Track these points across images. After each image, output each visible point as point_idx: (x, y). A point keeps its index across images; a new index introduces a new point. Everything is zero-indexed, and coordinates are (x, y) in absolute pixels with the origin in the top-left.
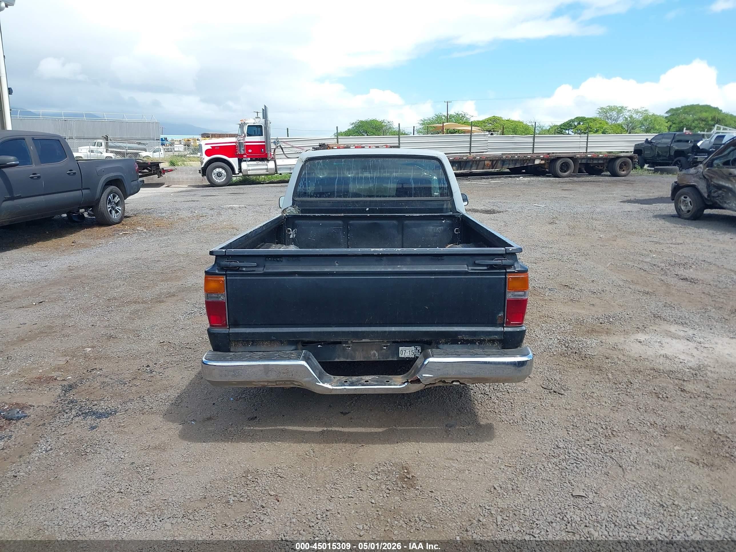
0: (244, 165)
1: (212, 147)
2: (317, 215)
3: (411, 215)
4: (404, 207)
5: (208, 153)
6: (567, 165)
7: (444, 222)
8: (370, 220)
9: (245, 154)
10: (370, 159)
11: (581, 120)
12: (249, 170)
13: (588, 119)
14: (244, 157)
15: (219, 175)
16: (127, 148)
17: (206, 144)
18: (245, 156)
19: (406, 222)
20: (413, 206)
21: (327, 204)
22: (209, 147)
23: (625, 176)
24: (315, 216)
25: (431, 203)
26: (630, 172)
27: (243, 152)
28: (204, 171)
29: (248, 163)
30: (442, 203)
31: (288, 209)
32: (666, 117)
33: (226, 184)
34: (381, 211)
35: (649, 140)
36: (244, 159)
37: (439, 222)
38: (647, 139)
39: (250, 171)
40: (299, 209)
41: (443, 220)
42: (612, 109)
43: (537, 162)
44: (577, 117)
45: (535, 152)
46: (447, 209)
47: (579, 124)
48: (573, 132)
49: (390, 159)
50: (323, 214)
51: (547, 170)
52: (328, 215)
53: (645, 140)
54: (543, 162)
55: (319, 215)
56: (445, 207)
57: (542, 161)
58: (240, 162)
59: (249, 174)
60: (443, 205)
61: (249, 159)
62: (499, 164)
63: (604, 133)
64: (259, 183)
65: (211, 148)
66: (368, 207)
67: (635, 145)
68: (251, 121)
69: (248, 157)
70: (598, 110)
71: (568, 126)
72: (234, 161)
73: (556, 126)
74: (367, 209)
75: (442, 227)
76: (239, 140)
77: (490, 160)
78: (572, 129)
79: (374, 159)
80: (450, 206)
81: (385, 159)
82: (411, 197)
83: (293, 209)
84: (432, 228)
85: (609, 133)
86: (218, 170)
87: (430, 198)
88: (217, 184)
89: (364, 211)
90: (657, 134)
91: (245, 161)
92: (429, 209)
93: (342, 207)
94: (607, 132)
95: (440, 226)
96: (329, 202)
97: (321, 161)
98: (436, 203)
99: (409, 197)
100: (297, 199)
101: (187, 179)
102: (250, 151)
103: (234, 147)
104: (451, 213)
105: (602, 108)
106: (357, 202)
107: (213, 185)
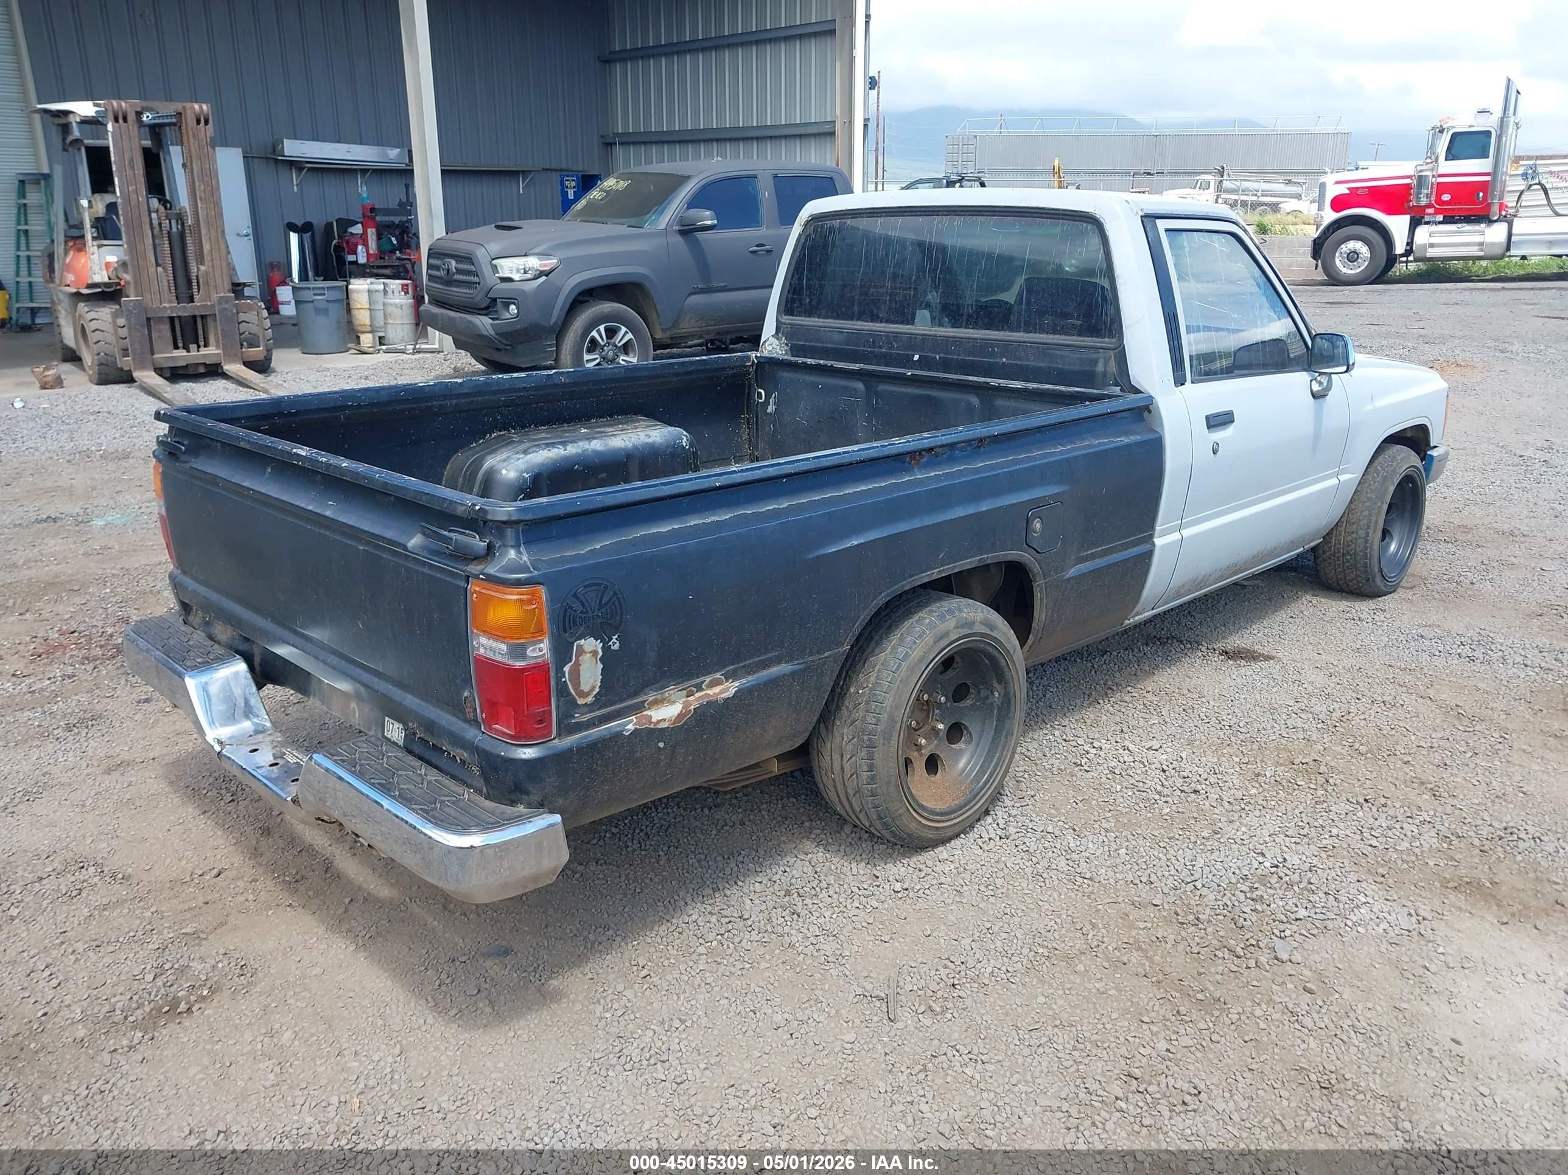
0: (1422, 235)
1: (1349, 189)
3: (1003, 382)
4: (1000, 360)
5: (1338, 204)
8: (919, 387)
9: (1429, 206)
12: (1432, 246)
14: (1428, 214)
15: (1353, 256)
16: (1259, 194)
17: (1338, 183)
18: (1430, 211)
19: (999, 403)
20: (1019, 360)
22: (1343, 189)
27: (1424, 201)
28: (1318, 248)
29: (1434, 228)
30: (1094, 356)
33: (1366, 279)
34: (946, 365)
36: (1427, 218)
39: (1436, 249)
40: (787, 344)
46: (1105, 374)
49: (980, 218)
50: (822, 362)
55: (817, 362)
56: (1100, 368)
58: (1415, 224)
59: (1428, 255)
60: (1095, 362)
61: (1440, 218)
64: (1467, 279)
65: (1347, 192)
66: (918, 351)
68: (1465, 121)
69: (1437, 212)
72: (1398, 225)
74: (916, 358)
76: (1421, 171)
80: (1113, 367)
81: (968, 218)
82: (1018, 331)
83: (777, 342)
86: (1352, 245)
87: (1063, 337)
88: (1344, 279)
89: (907, 362)
91: (1428, 223)
92: (1057, 370)
93: (864, 346)
98: (1075, 355)
99: (1012, 330)
100: (784, 319)
101: (1290, 265)
102: (1446, 197)
103: (1408, 187)
104: (1116, 391)
107: (1334, 280)
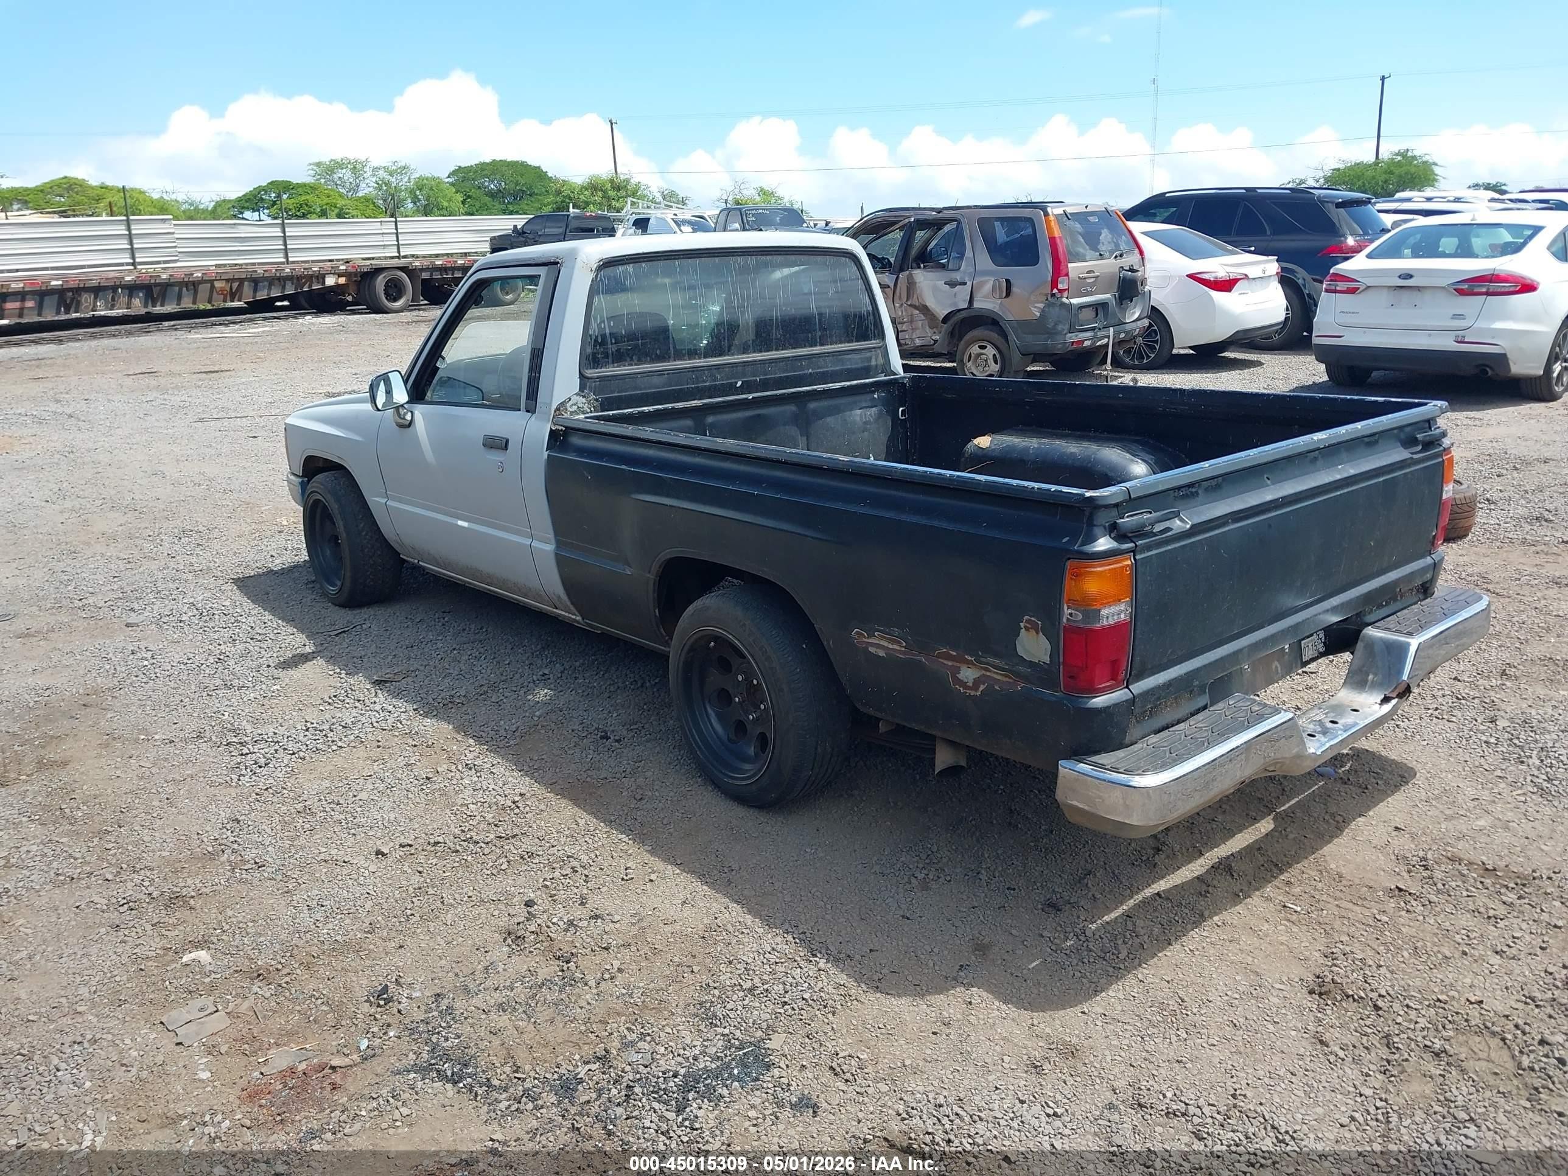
2: (646, 409)
4: (806, 371)
6: (396, 286)
7: (876, 396)
10: (732, 260)
11: (284, 187)
13: (299, 185)
19: (812, 405)
20: (821, 368)
21: (656, 380)
23: (512, 303)
24: (642, 412)
25: (849, 356)
26: (519, 295)
30: (869, 355)
31: (571, 403)
32: (452, 184)
34: (765, 385)
35: (519, 227)
37: (868, 397)
38: (515, 226)
40: (596, 400)
41: (874, 392)
42: (339, 165)
43: (330, 281)
44: (272, 182)
45: (291, 259)
46: (877, 367)
47: (279, 196)
48: (269, 216)
49: (768, 257)
50: (660, 407)
51: (350, 298)
52: (670, 406)
53: (512, 227)
54: (342, 280)
55: (651, 408)
56: (873, 363)
57: (340, 279)
60: (869, 359)
62: (247, 288)
63: (339, 216)
66: (739, 378)
67: (491, 240)
70: (310, 167)
71: (253, 201)
73: (230, 201)
74: (739, 384)
75: (874, 409)
77: (227, 280)
78: (264, 208)
79: (739, 258)
80: (881, 361)
81: (759, 257)
82: (816, 346)
83: (584, 400)
84: (859, 412)
85: (353, 217)
89: (731, 389)
90: (532, 216)
92: (848, 369)
93: (687, 384)
94: (349, 213)
95: (872, 407)
96: (660, 373)
97: (630, 268)
98: (857, 356)
99: (811, 346)
100: (590, 373)
104: (882, 378)
105: (318, 164)
106: (718, 367)
